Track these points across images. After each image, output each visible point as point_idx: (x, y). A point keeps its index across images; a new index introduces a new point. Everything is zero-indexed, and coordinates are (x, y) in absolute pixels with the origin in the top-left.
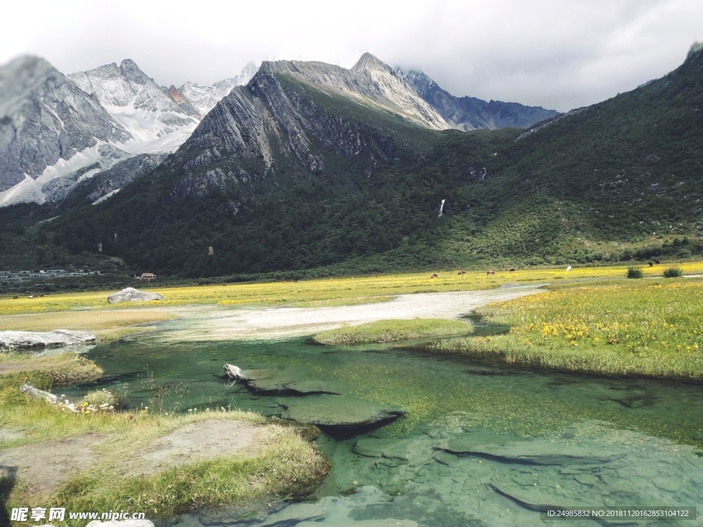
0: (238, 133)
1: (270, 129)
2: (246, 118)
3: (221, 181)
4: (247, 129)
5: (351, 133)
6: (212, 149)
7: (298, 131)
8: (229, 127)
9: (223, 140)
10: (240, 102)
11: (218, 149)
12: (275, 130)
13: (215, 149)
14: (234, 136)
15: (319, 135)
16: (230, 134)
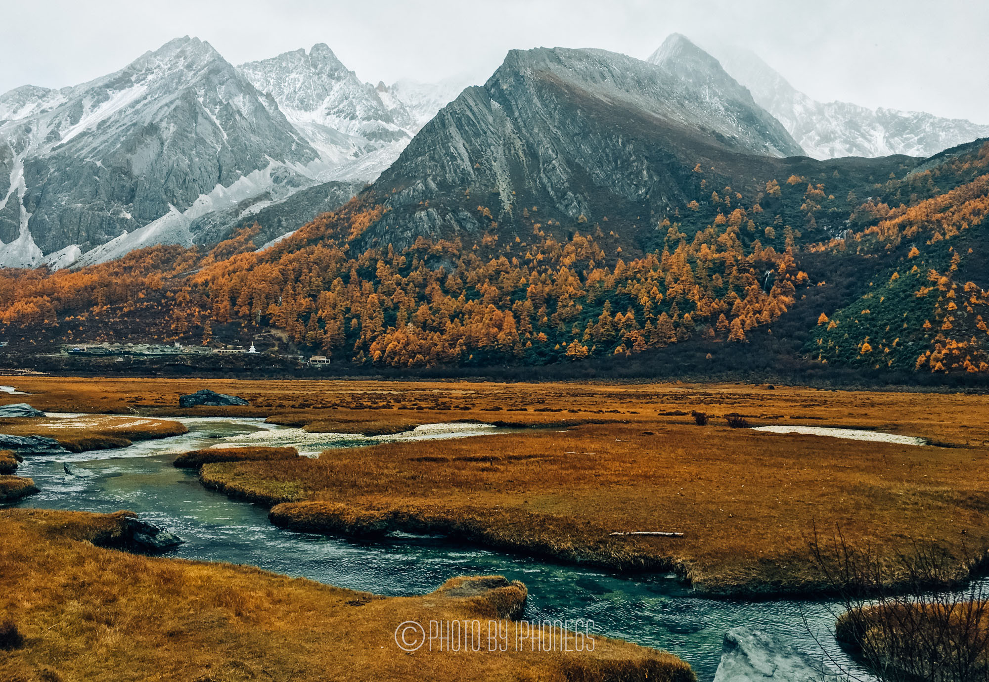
0: (465, 156)
1: (513, 152)
2: (477, 135)
3: (434, 227)
4: (479, 151)
5: (634, 161)
6: (426, 180)
7: (555, 156)
8: (452, 148)
9: (443, 167)
10: (471, 110)
11: (434, 180)
12: (521, 153)
13: (430, 179)
14: (459, 161)
15: (586, 162)
16: (453, 158)
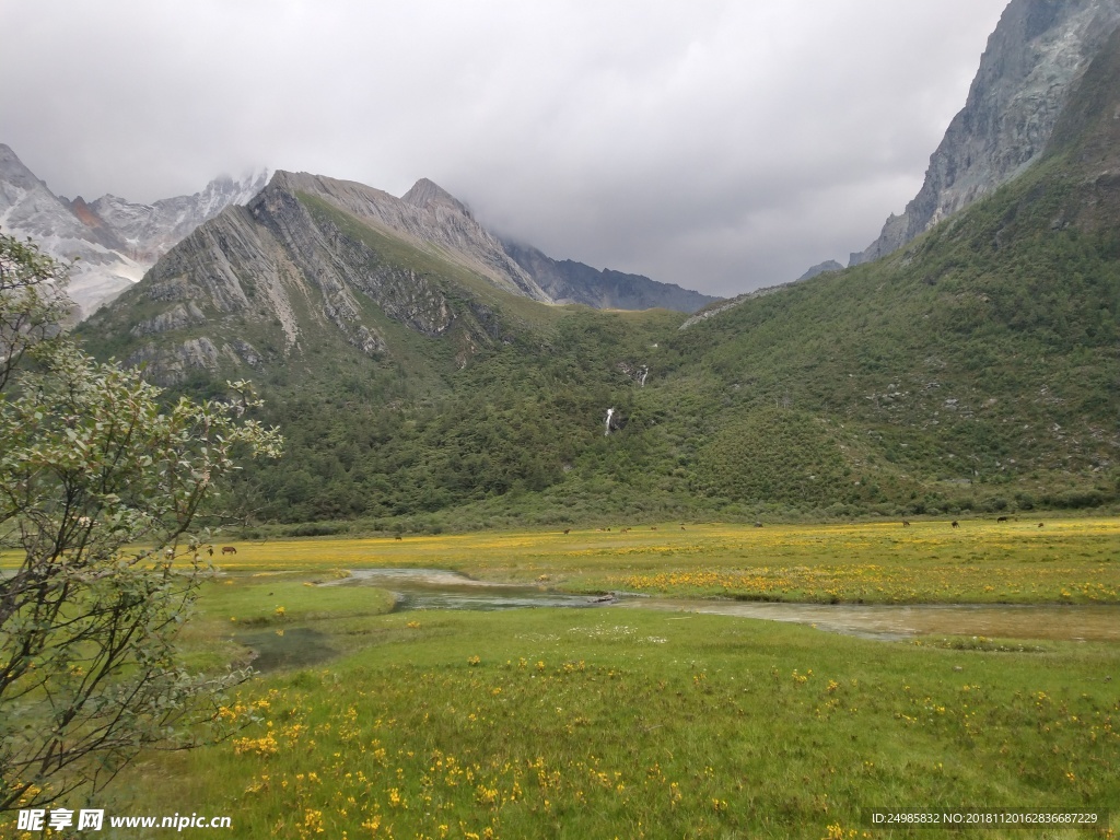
0: (236, 281)
1: (290, 280)
2: (247, 258)
3: (210, 359)
4: (250, 277)
5: (430, 297)
6: (187, 305)
7: (340, 287)
8: (218, 271)
9: (207, 290)
10: (236, 230)
11: (198, 305)
12: (299, 282)
13: (192, 304)
14: (228, 286)
15: (375, 296)
16: (219, 280)
